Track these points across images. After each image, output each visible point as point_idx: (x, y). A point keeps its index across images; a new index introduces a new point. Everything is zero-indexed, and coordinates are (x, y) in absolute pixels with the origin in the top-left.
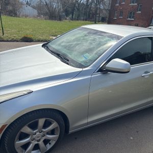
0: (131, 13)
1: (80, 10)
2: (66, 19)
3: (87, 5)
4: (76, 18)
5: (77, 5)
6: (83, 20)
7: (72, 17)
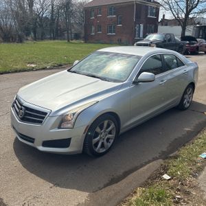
0: (111, 27)
1: (44, 26)
2: (27, 39)
3: (53, 19)
4: (40, 37)
5: (38, 20)
6: (50, 39)
7: (35, 36)
